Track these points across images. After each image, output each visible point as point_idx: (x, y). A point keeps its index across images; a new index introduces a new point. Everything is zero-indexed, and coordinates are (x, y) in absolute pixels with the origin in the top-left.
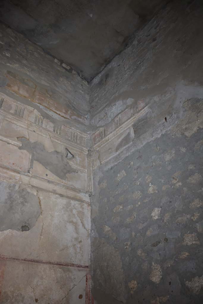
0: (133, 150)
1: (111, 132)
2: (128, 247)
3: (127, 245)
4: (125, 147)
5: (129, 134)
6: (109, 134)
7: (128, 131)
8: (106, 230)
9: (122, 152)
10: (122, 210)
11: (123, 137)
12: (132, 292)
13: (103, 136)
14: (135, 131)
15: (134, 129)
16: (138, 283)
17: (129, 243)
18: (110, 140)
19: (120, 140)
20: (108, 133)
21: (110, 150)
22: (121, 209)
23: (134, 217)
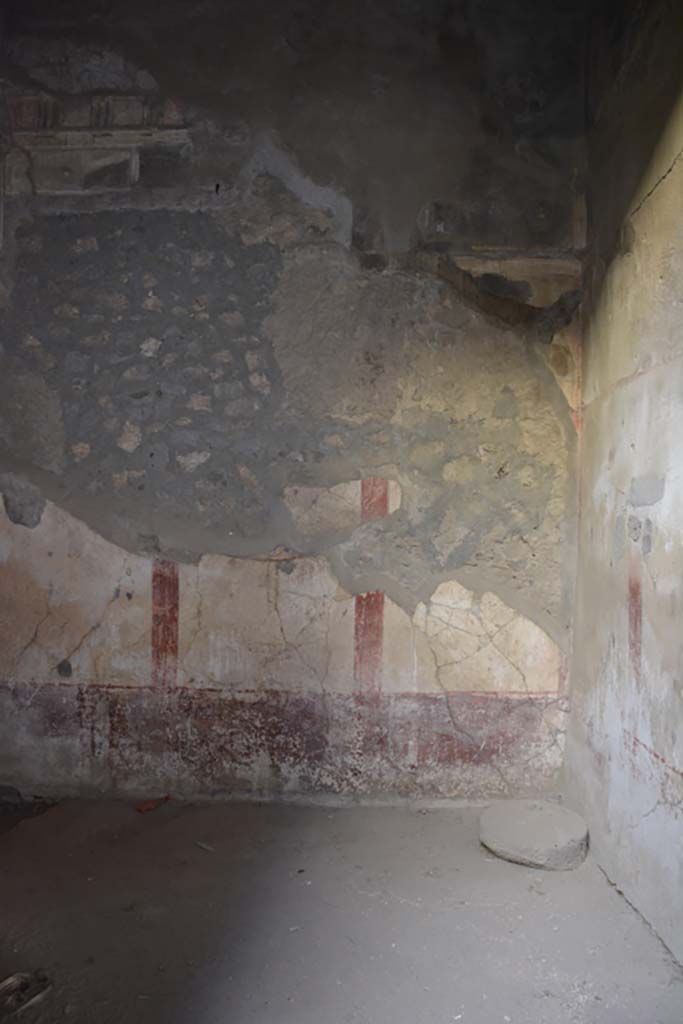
0: (127, 206)
1: (79, 129)
2: (79, 387)
3: (79, 383)
4: (109, 189)
5: (126, 164)
6: (69, 129)
7: (124, 156)
8: (29, 342)
9: (100, 196)
10: (76, 317)
11: (107, 161)
12: (77, 460)
13: (49, 123)
14: (141, 166)
15: (140, 158)
16: (92, 448)
17: (83, 382)
18: (69, 146)
19: (100, 163)
20: (66, 124)
21: (67, 174)
22: (75, 314)
23: (104, 339)
